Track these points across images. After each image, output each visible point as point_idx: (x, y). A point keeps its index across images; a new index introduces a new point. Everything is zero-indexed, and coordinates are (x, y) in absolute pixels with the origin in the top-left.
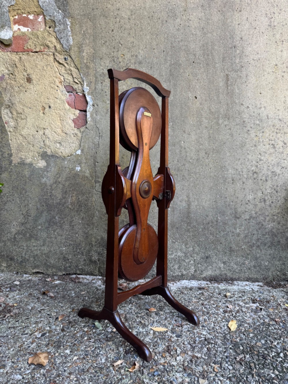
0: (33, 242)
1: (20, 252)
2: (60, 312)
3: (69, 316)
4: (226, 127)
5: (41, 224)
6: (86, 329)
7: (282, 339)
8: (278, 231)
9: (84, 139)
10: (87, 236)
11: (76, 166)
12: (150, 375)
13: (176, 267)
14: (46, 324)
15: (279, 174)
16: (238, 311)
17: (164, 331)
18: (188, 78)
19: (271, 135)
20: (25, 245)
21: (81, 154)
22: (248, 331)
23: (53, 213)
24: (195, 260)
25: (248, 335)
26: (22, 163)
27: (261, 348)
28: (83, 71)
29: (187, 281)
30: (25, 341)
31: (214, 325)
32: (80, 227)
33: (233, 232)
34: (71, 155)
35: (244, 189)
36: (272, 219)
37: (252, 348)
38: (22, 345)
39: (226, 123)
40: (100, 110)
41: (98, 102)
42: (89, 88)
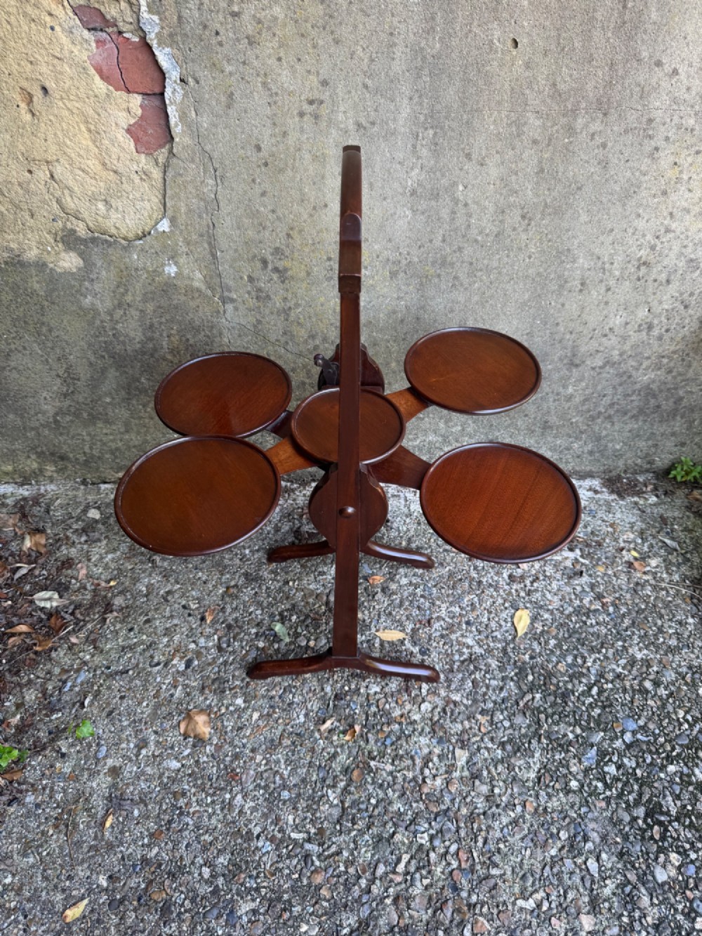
0: (101, 428)
1: (77, 446)
2: (204, 599)
3: (223, 610)
4: (592, 139)
5: (110, 394)
6: (261, 644)
7: (604, 651)
8: (662, 387)
9: (171, 188)
11: (163, 265)
12: (379, 744)
14: (187, 636)
16: (536, 578)
17: (399, 640)
20: (84, 433)
22: (548, 632)
23: (130, 372)
25: (547, 643)
26: (17, 263)
27: (563, 675)
30: (160, 682)
31: (489, 619)
33: (558, 394)
34: (145, 236)
35: (606, 303)
36: (656, 364)
37: (550, 675)
38: (158, 691)
39: (596, 126)
40: (207, 96)
41: (197, 68)
42: (161, 19)
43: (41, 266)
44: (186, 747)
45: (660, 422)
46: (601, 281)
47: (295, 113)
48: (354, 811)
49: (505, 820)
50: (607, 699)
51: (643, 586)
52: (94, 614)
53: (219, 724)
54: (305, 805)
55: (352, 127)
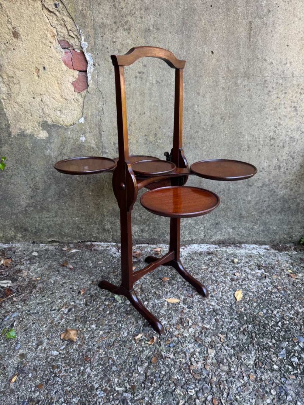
0: (45, 214)
1: (33, 224)
2: (81, 285)
3: (90, 290)
4: (245, 87)
5: (51, 197)
6: (107, 303)
7: (282, 308)
8: (290, 198)
9: (86, 105)
10: (98, 207)
11: (80, 137)
12: (166, 347)
13: (187, 233)
14: (71, 299)
15: (297, 140)
16: (244, 280)
17: (177, 303)
18: (204, 28)
19: (294, 97)
20: (37, 217)
21: (84, 123)
22: (252, 300)
23: (61, 186)
24: (205, 226)
25: (252, 304)
26: (22, 135)
27: (262, 317)
28: (78, 22)
29: (197, 245)
30: (54, 317)
31: (222, 295)
32: (90, 198)
33: (244, 200)
34: (74, 124)
35: (259, 156)
36: (285, 186)
37: (255, 317)
38: (52, 321)
39: (245, 83)
40: (102, 70)
41: (99, 60)
42: (88, 44)
43: (31, 136)
44: (63, 345)
45: (292, 215)
46: (256, 146)
47: (134, 76)
48: (152, 377)
49: (239, 384)
50: (287, 327)
51: (297, 283)
52: (27, 290)
53: (82, 336)
54: (124, 374)
55: (154, 82)
